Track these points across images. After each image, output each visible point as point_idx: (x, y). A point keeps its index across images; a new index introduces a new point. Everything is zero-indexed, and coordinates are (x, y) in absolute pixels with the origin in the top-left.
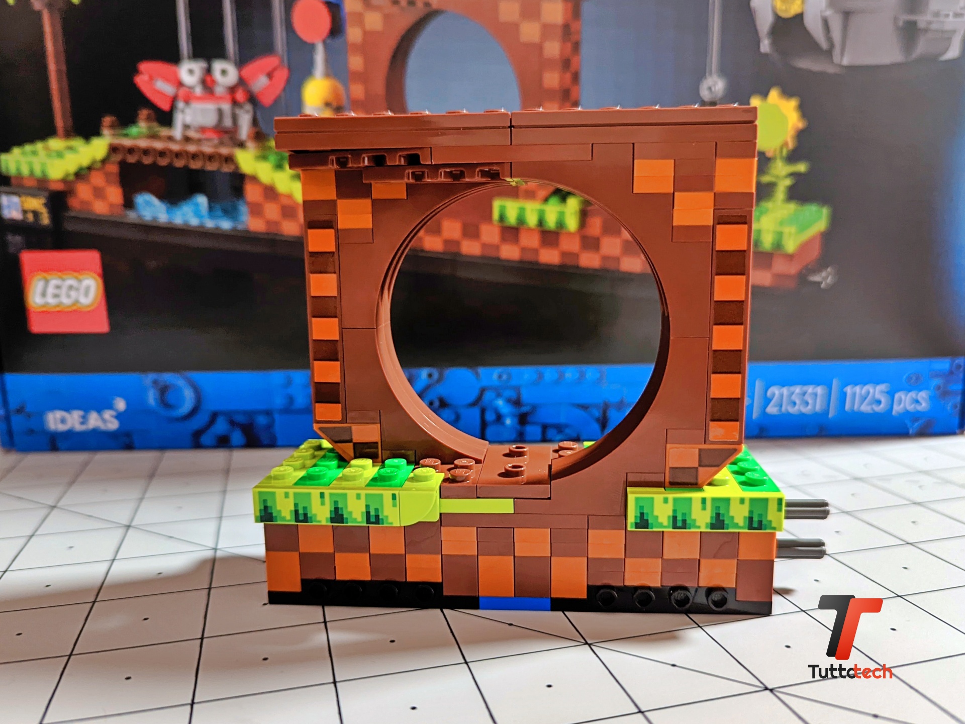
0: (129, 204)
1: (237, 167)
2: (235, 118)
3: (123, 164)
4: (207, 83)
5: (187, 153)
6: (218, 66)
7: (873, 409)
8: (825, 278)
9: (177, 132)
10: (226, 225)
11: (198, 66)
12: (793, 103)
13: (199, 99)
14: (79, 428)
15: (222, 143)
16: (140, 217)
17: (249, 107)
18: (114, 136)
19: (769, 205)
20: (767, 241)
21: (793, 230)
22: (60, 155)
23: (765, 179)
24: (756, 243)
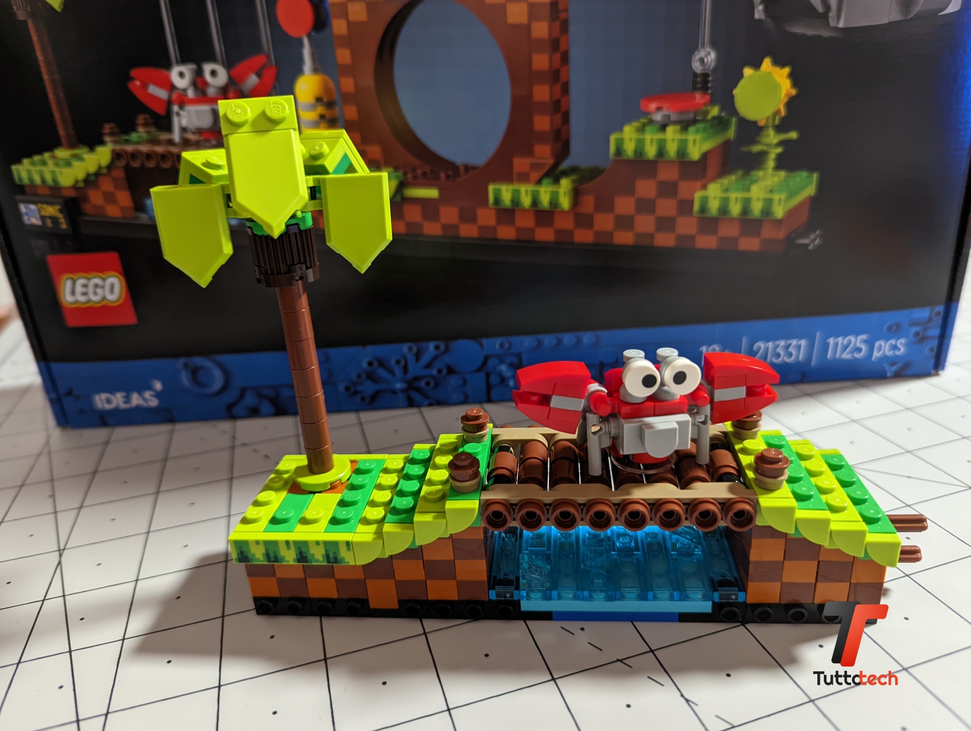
0: (140, 207)
3: (128, 169)
4: (199, 83)
6: (207, 68)
7: (853, 356)
8: (813, 241)
9: (176, 135)
11: (187, 70)
12: (786, 71)
13: (194, 101)
14: (123, 406)
16: (151, 218)
18: (115, 142)
19: (761, 173)
20: (757, 208)
21: (783, 196)
22: (68, 164)
23: (756, 148)
24: (746, 211)
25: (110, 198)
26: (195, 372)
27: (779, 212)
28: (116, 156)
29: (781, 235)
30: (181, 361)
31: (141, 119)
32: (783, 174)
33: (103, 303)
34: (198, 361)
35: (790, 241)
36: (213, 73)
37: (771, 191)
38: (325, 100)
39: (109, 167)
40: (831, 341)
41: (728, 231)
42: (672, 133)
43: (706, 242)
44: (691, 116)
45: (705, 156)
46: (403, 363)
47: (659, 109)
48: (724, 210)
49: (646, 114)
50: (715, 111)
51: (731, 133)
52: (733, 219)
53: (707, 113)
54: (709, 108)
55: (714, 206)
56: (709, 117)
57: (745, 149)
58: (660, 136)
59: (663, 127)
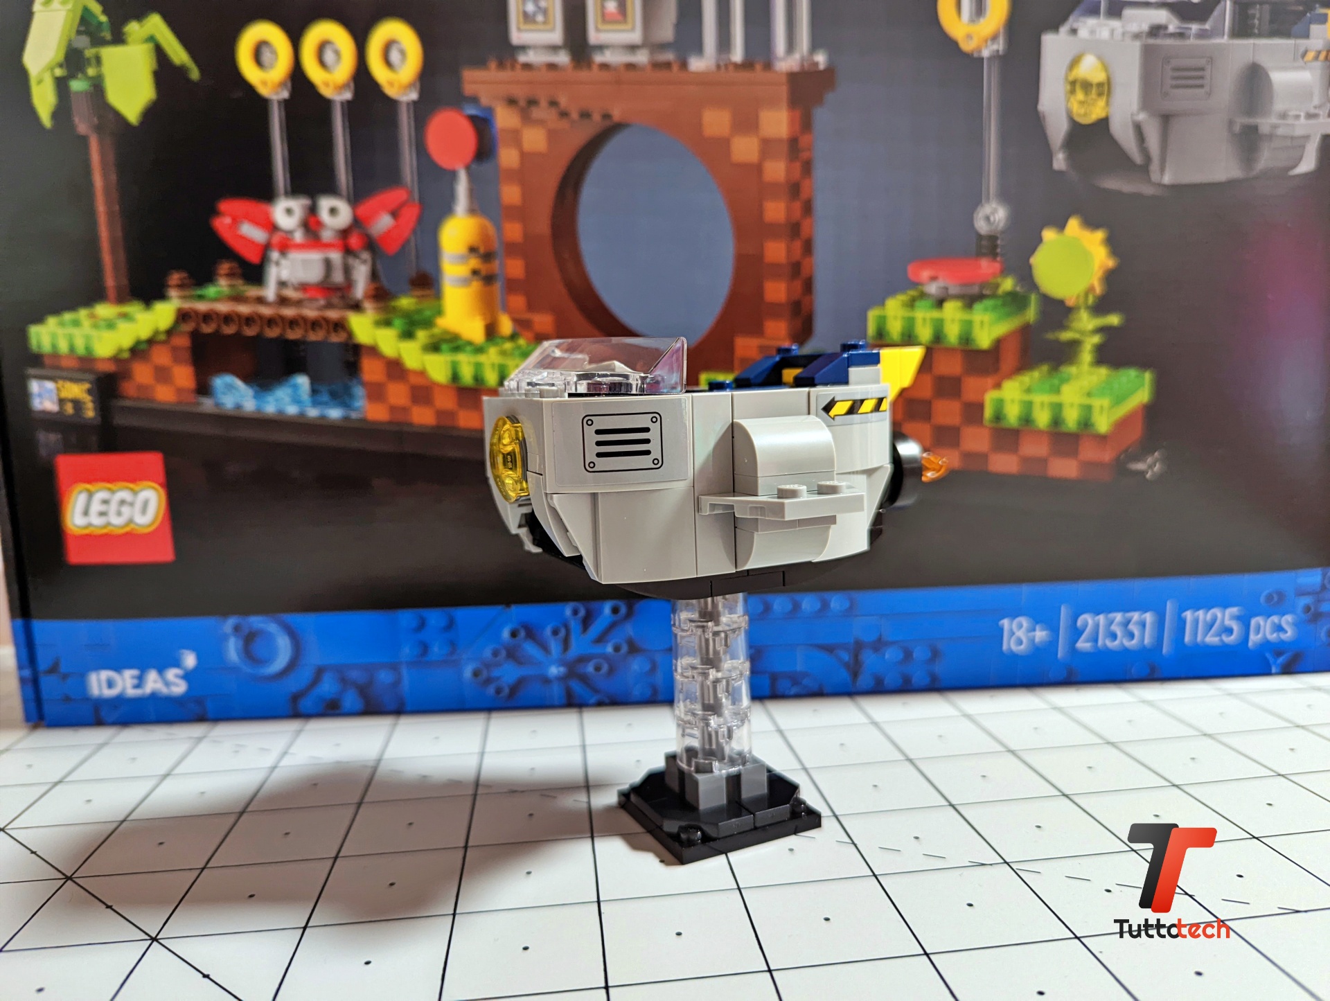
0: (203, 389)
1: (350, 334)
2: (347, 270)
3: (195, 336)
4: (311, 224)
5: (282, 318)
6: (325, 203)
7: (1221, 640)
8: (1151, 466)
9: (270, 292)
10: (335, 413)
11: (298, 205)
12: (1100, 235)
13: (301, 247)
14: (131, 692)
15: (329, 306)
16: (217, 405)
17: (366, 255)
18: (183, 298)
19: (1073, 370)
20: (1071, 419)
21: (1106, 402)
22: (110, 325)
23: (1066, 336)
24: (1057, 421)
25: (162, 375)
26: (249, 639)
27: (1103, 424)
28: (182, 316)
29: (1107, 456)
30: (231, 622)
31: (225, 267)
32: (1103, 371)
33: (127, 529)
34: (257, 622)
35: (1120, 466)
36: (333, 211)
37: (1089, 395)
38: (482, 250)
39: (170, 332)
40: (1188, 615)
41: (1034, 449)
42: (952, 310)
43: (1004, 463)
44: (975, 290)
45: (998, 344)
46: (563, 633)
47: (934, 279)
48: (1027, 420)
49: (915, 285)
50: (1008, 284)
51: (1031, 314)
52: (1039, 432)
53: (997, 286)
54: (999, 280)
55: (1013, 414)
56: (1000, 291)
57: (1050, 336)
58: (935, 314)
59: (940, 303)
